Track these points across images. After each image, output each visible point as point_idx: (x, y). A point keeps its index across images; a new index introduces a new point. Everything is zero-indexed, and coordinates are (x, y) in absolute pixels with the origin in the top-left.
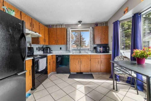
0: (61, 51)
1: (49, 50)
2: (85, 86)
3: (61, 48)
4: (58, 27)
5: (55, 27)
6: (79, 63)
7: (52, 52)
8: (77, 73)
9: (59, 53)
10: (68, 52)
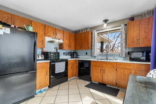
0: (87, 57)
1: (76, 55)
2: (94, 101)
3: (87, 54)
4: (83, 31)
5: (81, 32)
6: (102, 72)
7: (78, 57)
8: (99, 83)
9: (85, 58)
10: (94, 57)
